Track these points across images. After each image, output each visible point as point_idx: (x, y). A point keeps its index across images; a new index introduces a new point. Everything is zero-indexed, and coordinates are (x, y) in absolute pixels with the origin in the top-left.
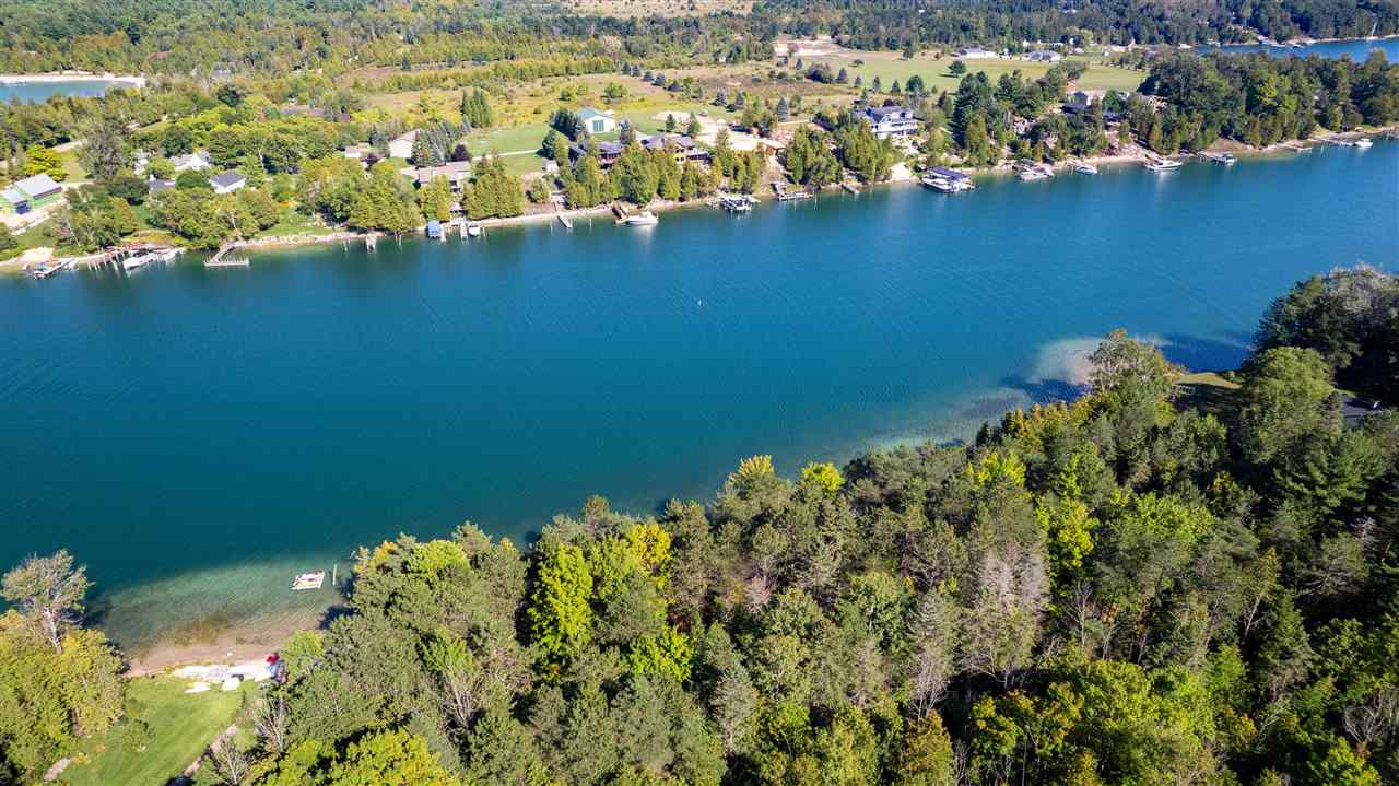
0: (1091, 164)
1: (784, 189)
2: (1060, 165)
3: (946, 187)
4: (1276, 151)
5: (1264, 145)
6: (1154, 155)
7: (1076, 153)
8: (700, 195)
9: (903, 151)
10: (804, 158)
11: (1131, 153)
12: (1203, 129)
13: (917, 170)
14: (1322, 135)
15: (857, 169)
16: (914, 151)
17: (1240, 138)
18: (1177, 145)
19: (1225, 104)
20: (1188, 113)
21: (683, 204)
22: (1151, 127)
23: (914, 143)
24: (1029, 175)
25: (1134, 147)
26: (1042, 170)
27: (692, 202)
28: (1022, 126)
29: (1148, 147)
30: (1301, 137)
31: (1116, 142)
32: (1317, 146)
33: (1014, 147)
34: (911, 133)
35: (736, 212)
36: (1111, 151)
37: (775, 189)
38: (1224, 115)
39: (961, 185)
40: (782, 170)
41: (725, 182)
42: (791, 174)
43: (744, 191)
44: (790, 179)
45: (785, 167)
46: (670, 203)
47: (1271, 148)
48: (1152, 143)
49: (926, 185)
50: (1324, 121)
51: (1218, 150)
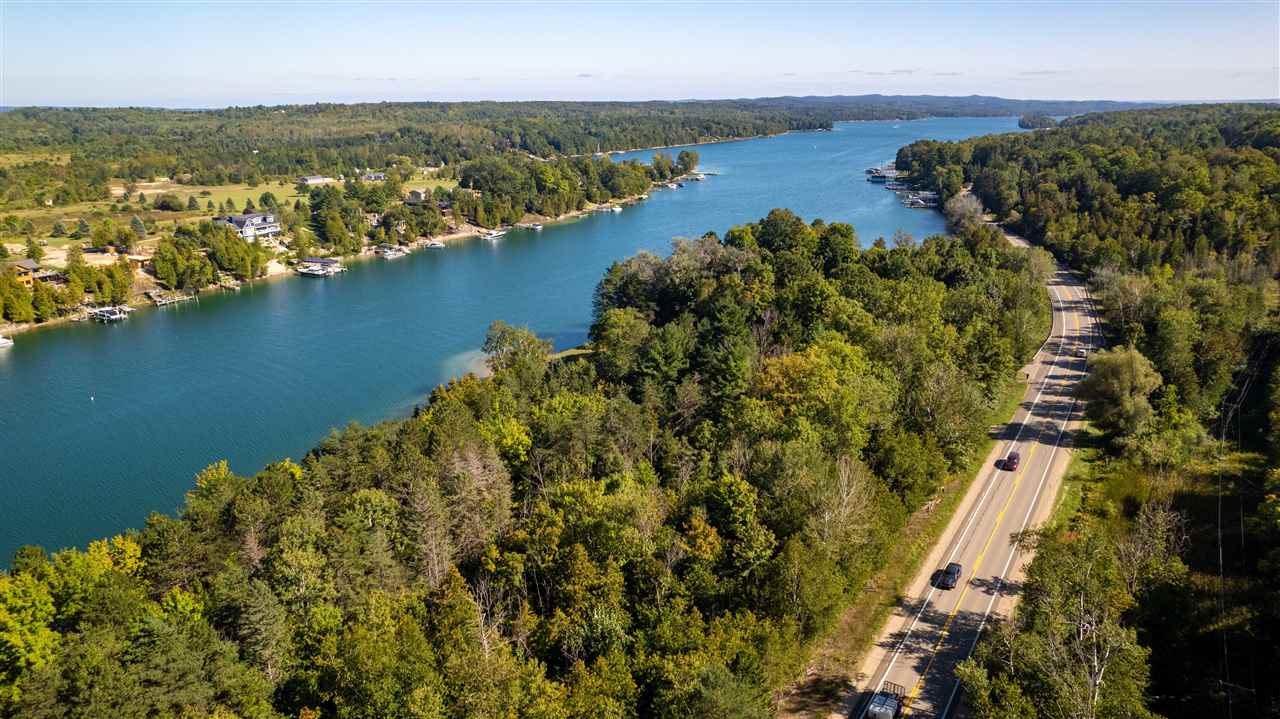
0: (439, 241)
1: (160, 296)
2: (414, 246)
3: (321, 272)
4: (566, 219)
5: (557, 215)
6: (484, 230)
7: (424, 235)
8: (61, 313)
9: (273, 250)
10: (175, 264)
11: (466, 231)
12: (513, 207)
13: (290, 264)
14: (591, 207)
15: (232, 270)
16: (283, 249)
17: (540, 212)
18: (498, 220)
19: (522, 188)
20: (500, 196)
21: (40, 324)
22: (476, 209)
23: (281, 243)
24: (390, 255)
25: (467, 226)
26: (400, 250)
27: (51, 322)
28: (373, 220)
29: (478, 225)
30: (578, 209)
31: (452, 223)
32: (591, 213)
33: (372, 236)
34: (276, 235)
35: (111, 322)
36: (450, 231)
37: (150, 297)
38: (525, 196)
39: (334, 269)
40: (152, 279)
41: (90, 298)
42: (164, 282)
43: (114, 302)
44: (165, 287)
45: (156, 277)
46: (24, 327)
47: (562, 217)
48: (480, 221)
49: (303, 274)
50: (590, 198)
51: (527, 222)
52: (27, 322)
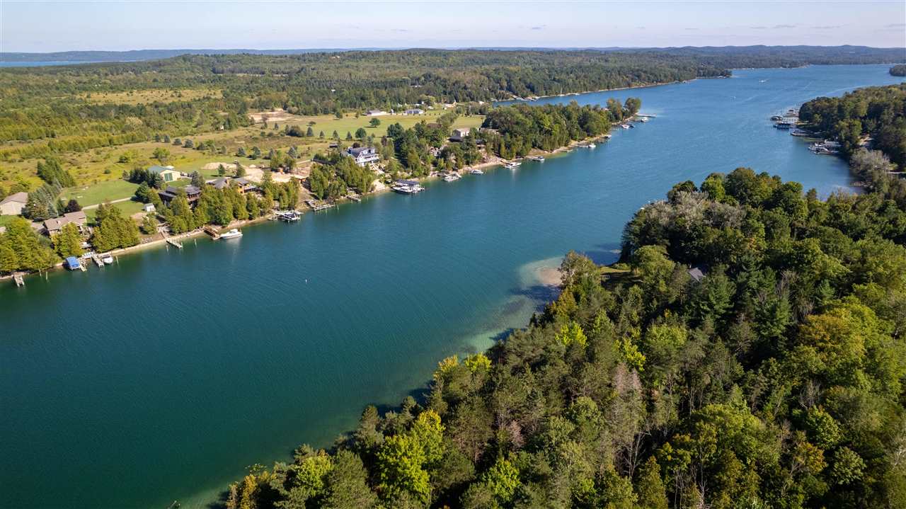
0: (477, 168)
1: (314, 204)
2: (461, 171)
3: (409, 191)
4: (558, 153)
5: (552, 150)
6: (505, 161)
7: (468, 163)
8: (262, 214)
9: (375, 172)
10: (322, 183)
11: (494, 161)
12: (524, 144)
13: (387, 183)
14: (573, 143)
15: (355, 187)
16: (381, 172)
17: (540, 148)
18: (515, 154)
19: (531, 130)
20: (516, 136)
21: (253, 221)
22: (500, 146)
24: (449, 178)
25: (495, 158)
26: (455, 175)
27: (257, 220)
28: (435, 153)
29: (500, 156)
30: (566, 146)
31: (485, 156)
32: (574, 148)
33: (435, 164)
35: (291, 221)
36: (483, 161)
37: (308, 204)
38: (532, 136)
39: (417, 188)
40: (308, 192)
41: (277, 204)
42: (316, 194)
43: (290, 208)
44: (316, 198)
45: (310, 190)
46: (244, 222)
47: (555, 151)
48: (502, 154)
49: (396, 191)
50: (572, 136)
51: (533, 155)
52: (244, 219)
